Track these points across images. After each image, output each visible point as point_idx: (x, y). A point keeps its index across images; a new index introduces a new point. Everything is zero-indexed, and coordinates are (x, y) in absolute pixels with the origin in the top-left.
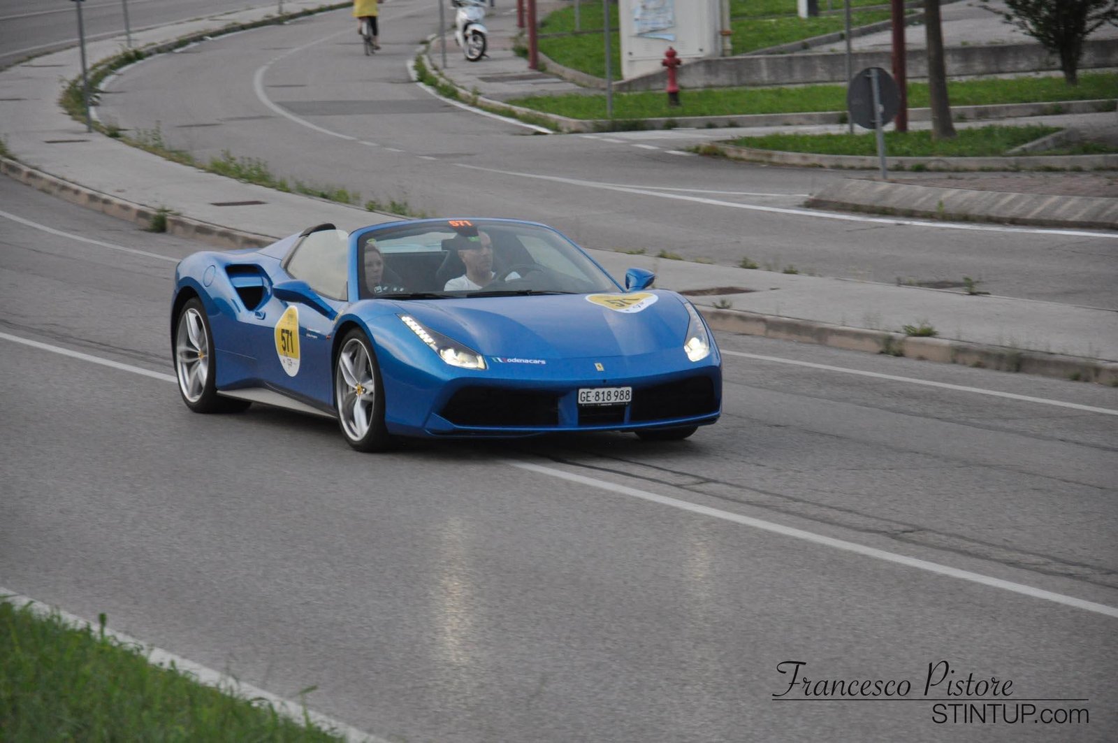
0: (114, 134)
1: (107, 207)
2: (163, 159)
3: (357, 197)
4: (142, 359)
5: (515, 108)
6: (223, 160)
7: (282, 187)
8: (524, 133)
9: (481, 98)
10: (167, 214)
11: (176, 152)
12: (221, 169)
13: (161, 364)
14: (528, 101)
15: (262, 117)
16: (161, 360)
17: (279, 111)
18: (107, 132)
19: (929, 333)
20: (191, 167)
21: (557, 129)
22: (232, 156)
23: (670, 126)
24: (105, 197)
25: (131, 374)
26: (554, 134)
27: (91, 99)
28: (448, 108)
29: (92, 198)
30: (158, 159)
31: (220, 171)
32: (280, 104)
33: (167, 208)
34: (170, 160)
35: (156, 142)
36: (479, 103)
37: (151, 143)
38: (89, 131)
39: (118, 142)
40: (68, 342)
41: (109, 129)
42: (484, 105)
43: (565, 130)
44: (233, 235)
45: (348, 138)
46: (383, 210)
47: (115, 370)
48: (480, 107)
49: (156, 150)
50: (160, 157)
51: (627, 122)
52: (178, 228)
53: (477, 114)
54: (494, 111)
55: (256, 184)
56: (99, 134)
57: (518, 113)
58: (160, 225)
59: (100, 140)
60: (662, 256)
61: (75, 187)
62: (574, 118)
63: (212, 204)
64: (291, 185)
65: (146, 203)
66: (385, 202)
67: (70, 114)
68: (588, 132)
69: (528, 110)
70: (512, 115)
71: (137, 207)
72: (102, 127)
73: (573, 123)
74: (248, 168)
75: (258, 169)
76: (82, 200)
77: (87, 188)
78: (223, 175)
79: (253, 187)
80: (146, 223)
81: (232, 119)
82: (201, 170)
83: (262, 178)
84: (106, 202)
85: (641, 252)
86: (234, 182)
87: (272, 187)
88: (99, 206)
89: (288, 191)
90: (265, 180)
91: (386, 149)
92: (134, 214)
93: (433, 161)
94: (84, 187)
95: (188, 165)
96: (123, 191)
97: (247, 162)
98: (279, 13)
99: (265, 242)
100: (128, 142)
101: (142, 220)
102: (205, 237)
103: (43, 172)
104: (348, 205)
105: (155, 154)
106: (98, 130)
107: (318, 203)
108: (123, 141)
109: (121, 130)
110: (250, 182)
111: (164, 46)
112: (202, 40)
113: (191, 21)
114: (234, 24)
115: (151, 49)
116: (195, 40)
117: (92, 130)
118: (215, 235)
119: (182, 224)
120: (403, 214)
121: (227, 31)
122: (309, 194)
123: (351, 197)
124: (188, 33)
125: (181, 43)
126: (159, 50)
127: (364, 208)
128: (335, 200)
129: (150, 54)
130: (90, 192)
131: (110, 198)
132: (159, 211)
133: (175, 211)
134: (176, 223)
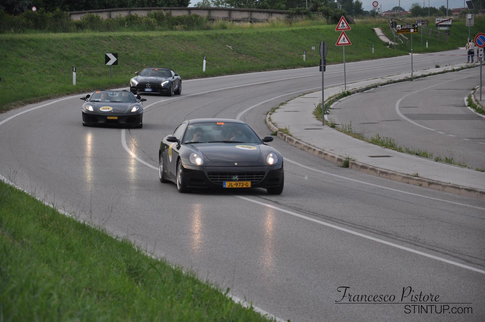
0: (333, 126)
1: (326, 157)
2: (352, 137)
3: (431, 155)
4: (329, 219)
6: (376, 138)
7: (400, 150)
10: (349, 160)
11: (357, 134)
12: (375, 142)
13: (337, 222)
15: (396, 120)
16: (337, 220)
17: (404, 118)
18: (330, 126)
22: (380, 136)
24: (325, 152)
25: (323, 225)
27: (326, 112)
29: (320, 153)
30: (350, 137)
31: (374, 142)
32: (405, 115)
33: (350, 158)
34: (354, 138)
35: (350, 130)
37: (348, 130)
38: (323, 125)
39: (334, 130)
40: (301, 212)
41: (331, 124)
44: (376, 170)
45: (433, 130)
46: (442, 161)
47: (317, 223)
49: (349, 133)
50: (350, 136)
52: (354, 166)
55: (389, 149)
56: (327, 126)
58: (346, 165)
59: (327, 128)
61: (314, 148)
63: (369, 156)
64: (403, 149)
65: (342, 155)
66: (443, 158)
67: (317, 118)
71: (337, 157)
72: (329, 123)
74: (386, 142)
75: (390, 142)
76: (316, 153)
77: (319, 148)
78: (376, 144)
79: (387, 150)
80: (340, 163)
81: (383, 121)
82: (367, 142)
83: (391, 146)
84: (326, 154)
86: (380, 147)
87: (396, 150)
88: (323, 155)
89: (402, 152)
90: (393, 147)
91: (449, 135)
92: (337, 159)
93: (468, 141)
94: (317, 148)
95: (361, 140)
96: (333, 150)
97: (386, 139)
98: (411, 76)
99: (389, 173)
100: (338, 130)
101: (338, 162)
102: (364, 170)
103: (302, 141)
104: (427, 158)
105: (349, 135)
106: (327, 124)
107: (414, 157)
108: (336, 129)
109: (336, 125)
110: (387, 148)
111: (360, 89)
112: (377, 87)
113: (373, 79)
114: (391, 80)
115: (354, 91)
116: (373, 87)
117: (325, 124)
118: (368, 169)
119: (355, 164)
120: (451, 163)
121: (388, 83)
122: (411, 153)
123: (429, 155)
124: (371, 84)
125: (367, 88)
126: (358, 91)
127: (434, 160)
128: (422, 156)
129: (354, 93)
130: (319, 150)
131: (327, 153)
132: (347, 159)
133: (353, 159)
134: (353, 164)
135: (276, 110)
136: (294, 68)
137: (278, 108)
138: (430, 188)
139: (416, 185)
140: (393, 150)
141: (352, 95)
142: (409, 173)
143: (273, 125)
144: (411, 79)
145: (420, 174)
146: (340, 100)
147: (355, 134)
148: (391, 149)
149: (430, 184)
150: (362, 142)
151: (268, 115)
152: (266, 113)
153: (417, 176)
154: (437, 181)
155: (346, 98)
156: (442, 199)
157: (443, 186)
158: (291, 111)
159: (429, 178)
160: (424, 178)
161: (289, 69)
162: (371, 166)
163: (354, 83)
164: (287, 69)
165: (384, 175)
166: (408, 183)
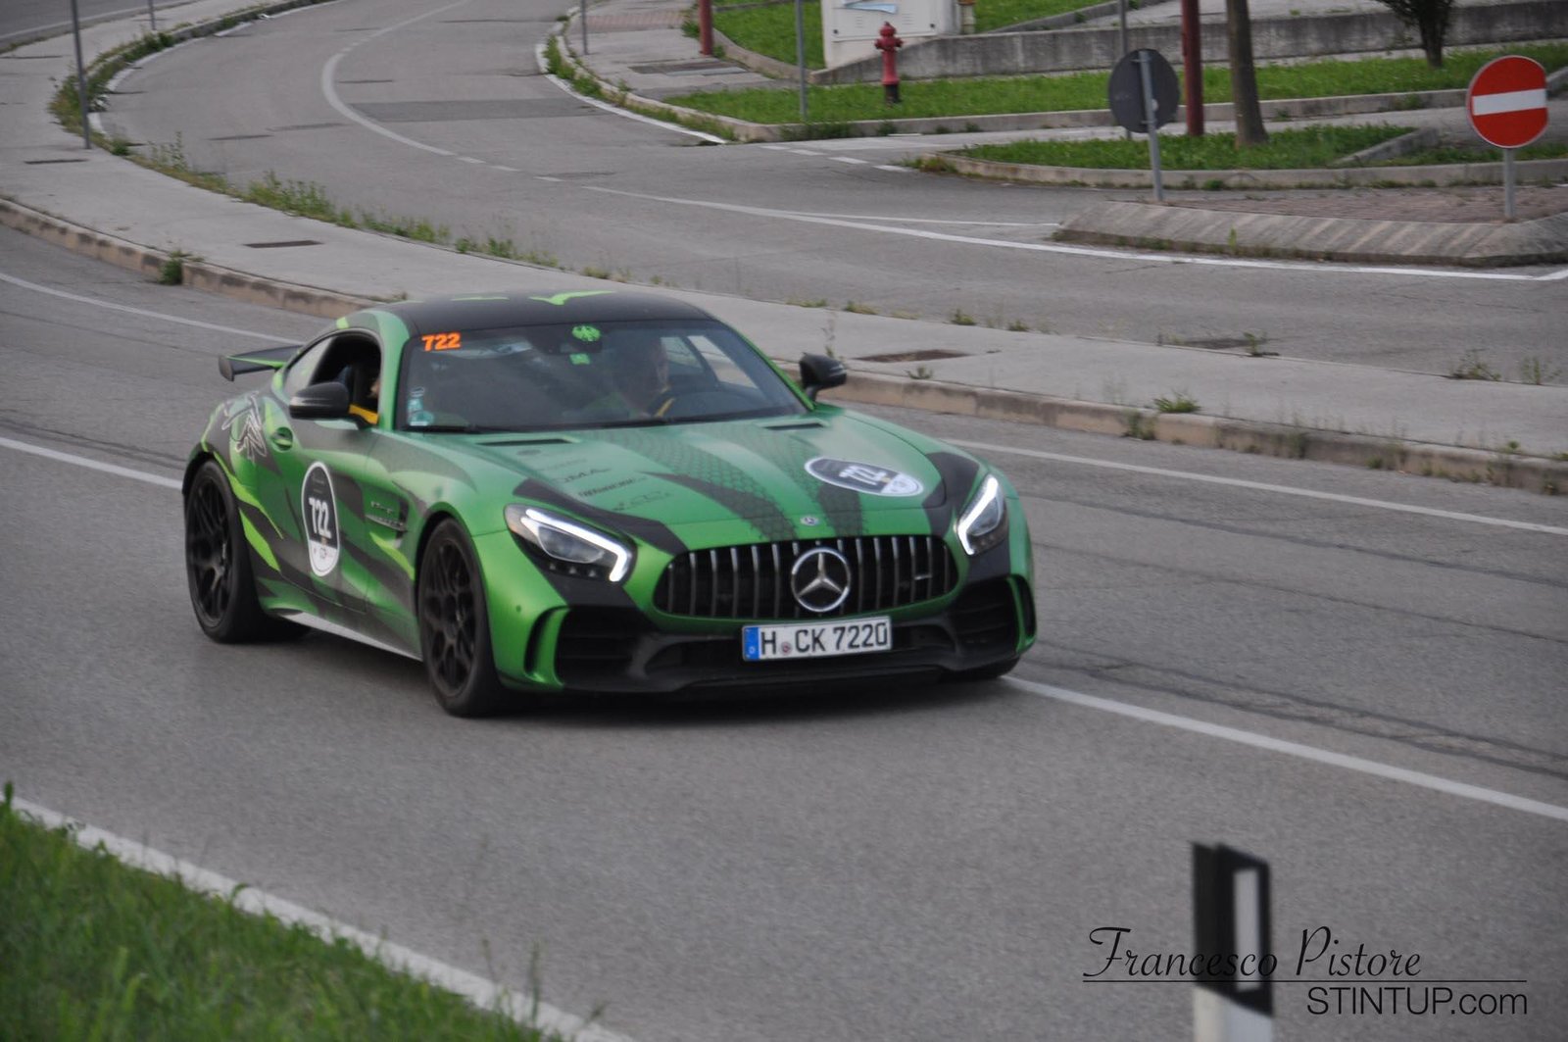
0: (121, 150)
1: (104, 250)
2: (186, 184)
3: (445, 234)
4: (129, 455)
5: (676, 109)
6: (265, 185)
7: (345, 222)
8: (687, 143)
9: (631, 96)
10: (183, 259)
11: (203, 174)
12: (264, 197)
13: (154, 462)
14: (695, 99)
15: (328, 125)
16: (152, 456)
17: (351, 115)
18: (112, 148)
19: (1189, 408)
20: (222, 195)
21: (732, 138)
22: (278, 179)
23: (886, 131)
24: (100, 237)
26: (727, 144)
27: (96, 103)
28: (585, 110)
29: (85, 239)
30: (179, 185)
31: (261, 200)
32: (356, 107)
33: (184, 252)
34: (193, 186)
35: (177, 161)
36: (628, 103)
37: (171, 163)
38: (88, 147)
39: (127, 162)
41: (114, 144)
42: (635, 105)
43: (743, 139)
44: (272, 288)
45: (444, 153)
46: (481, 251)
48: (630, 108)
49: (175, 172)
50: (180, 182)
51: (827, 126)
52: (199, 279)
53: (624, 117)
54: (648, 113)
55: (310, 218)
56: (101, 149)
57: (680, 116)
58: (174, 275)
59: (102, 159)
60: (850, 309)
61: (62, 224)
62: (755, 121)
63: (248, 245)
64: (356, 218)
65: (155, 245)
66: (482, 241)
67: (63, 123)
68: (774, 141)
69: (692, 111)
70: (671, 118)
71: (143, 250)
72: (107, 142)
73: (753, 128)
74: (298, 196)
75: (312, 196)
76: (71, 241)
77: (77, 224)
78: (268, 206)
79: (306, 222)
80: (154, 272)
81: (286, 129)
82: (238, 200)
83: (317, 208)
84: (102, 243)
85: (822, 305)
86: (277, 215)
87: (332, 221)
88: (92, 249)
89: (353, 227)
90: (323, 212)
91: (495, 167)
92: (138, 260)
93: (557, 183)
94: (74, 224)
95: (219, 192)
96: (126, 229)
97: (297, 188)
99: (314, 297)
100: (140, 162)
101: (147, 268)
102: (234, 290)
103: (20, 204)
104: (431, 245)
105: (176, 177)
106: (100, 145)
107: (392, 242)
108: (131, 160)
109: (131, 145)
110: (302, 215)
111: (201, 27)
112: (256, 18)
115: (183, 32)
116: (245, 19)
117: (92, 145)
118: (247, 287)
119: (203, 273)
120: (507, 256)
121: (291, 5)
122: (380, 230)
123: (437, 234)
124: (238, 8)
125: (226, 24)
126: (194, 34)
127: (453, 248)
128: (415, 238)
129: (182, 39)
130: (81, 231)
131: (108, 238)
132: (174, 255)
133: (196, 256)
134: (195, 271)
140: (323, 221)
141: (176, 46)
142: (378, 295)
146: (139, 63)
147: (195, 174)
148: (317, 219)
150: (221, 199)
155: (157, 58)
162: (255, 276)
163: (181, 4)
165: (300, 304)
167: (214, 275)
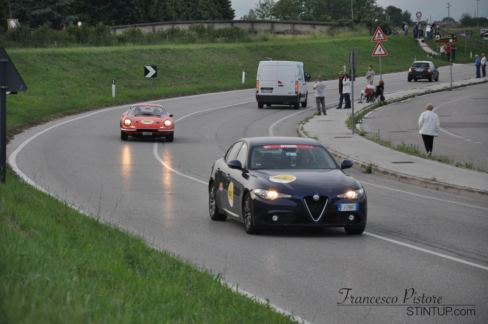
0: (362, 135)
2: (379, 144)
3: (453, 161)
10: (373, 166)
11: (385, 142)
12: (401, 149)
18: (360, 134)
22: (405, 144)
24: (350, 159)
27: (359, 121)
30: (377, 145)
31: (400, 149)
33: (373, 164)
34: (382, 146)
35: (378, 138)
37: (376, 138)
38: (353, 133)
39: (363, 138)
41: (362, 133)
44: (396, 175)
46: (462, 166)
49: (377, 141)
52: (376, 172)
56: (357, 134)
58: (369, 170)
59: (357, 137)
61: (340, 155)
63: (393, 163)
65: (365, 161)
67: (348, 127)
71: (361, 163)
72: (359, 132)
74: (411, 148)
75: (414, 149)
77: (344, 155)
78: (401, 151)
79: (411, 156)
80: (364, 170)
81: (414, 129)
82: (392, 149)
83: (416, 153)
86: (404, 154)
87: (419, 156)
91: (475, 142)
92: (360, 166)
94: (343, 155)
95: (388, 147)
96: (358, 157)
97: (410, 146)
98: (450, 86)
99: (408, 178)
100: (367, 138)
101: (362, 168)
102: (386, 175)
103: (330, 149)
104: (448, 164)
105: (376, 143)
106: (357, 133)
107: (436, 163)
108: (365, 137)
109: (366, 133)
110: (411, 154)
111: (397, 99)
112: (414, 97)
113: (412, 89)
114: (429, 90)
115: (391, 101)
116: (411, 97)
117: (355, 133)
118: (389, 175)
119: (377, 170)
120: (471, 168)
121: (426, 93)
122: (434, 160)
123: (450, 161)
124: (408, 94)
125: (405, 98)
126: (394, 101)
127: (455, 166)
128: (444, 162)
129: (390, 103)
130: (345, 157)
132: (370, 165)
133: (376, 165)
134: (375, 170)
135: (310, 120)
136: (334, 79)
137: (311, 118)
138: (446, 192)
139: (434, 189)
140: (417, 156)
141: (388, 105)
142: (427, 178)
143: (304, 134)
144: (450, 89)
145: (438, 179)
146: (376, 110)
147: (383, 142)
148: (415, 155)
149: (446, 187)
150: (388, 149)
151: (301, 125)
152: (300, 123)
153: (434, 180)
154: (453, 185)
155: (381, 108)
156: (455, 201)
157: (458, 189)
158: (324, 120)
159: (446, 182)
160: (441, 182)
161: (329, 80)
162: (392, 171)
163: (392, 93)
164: (327, 80)
165: (404, 180)
166: (426, 187)
167: (380, 171)
